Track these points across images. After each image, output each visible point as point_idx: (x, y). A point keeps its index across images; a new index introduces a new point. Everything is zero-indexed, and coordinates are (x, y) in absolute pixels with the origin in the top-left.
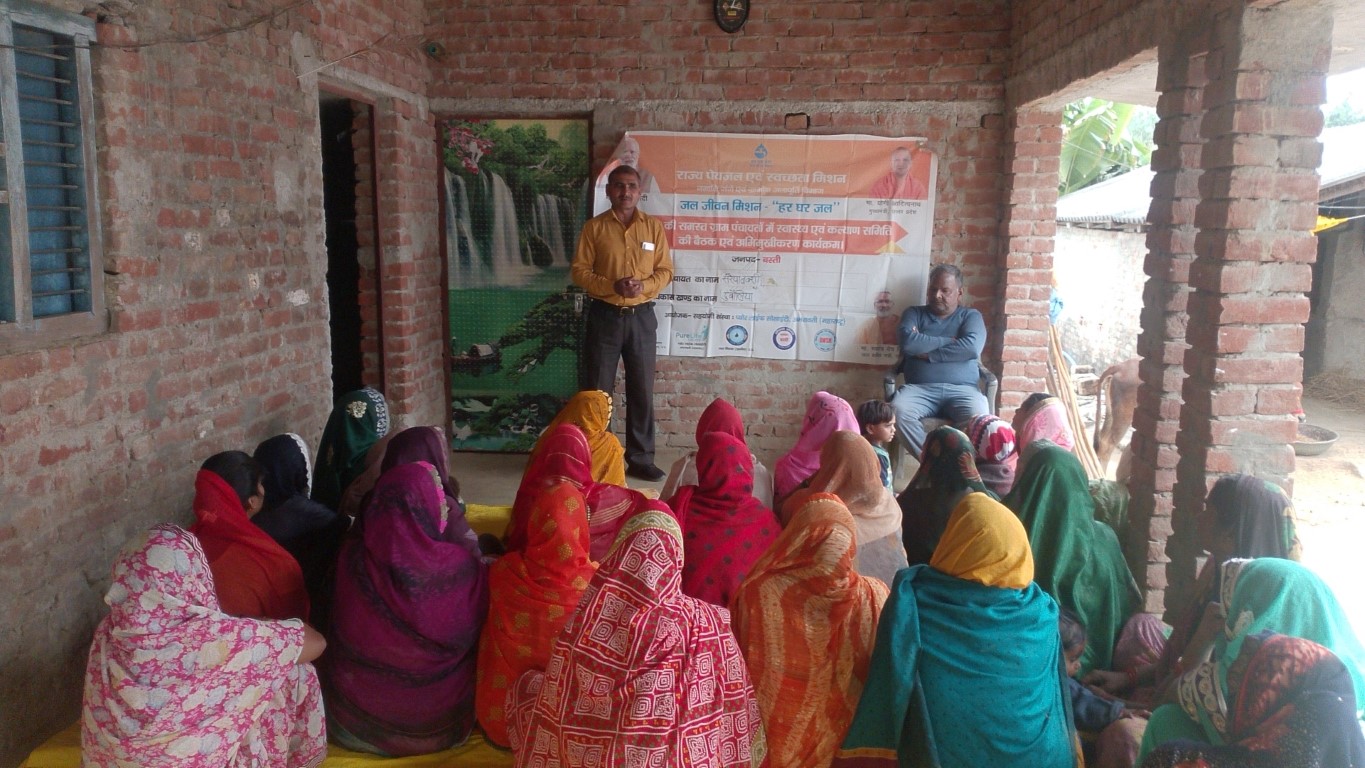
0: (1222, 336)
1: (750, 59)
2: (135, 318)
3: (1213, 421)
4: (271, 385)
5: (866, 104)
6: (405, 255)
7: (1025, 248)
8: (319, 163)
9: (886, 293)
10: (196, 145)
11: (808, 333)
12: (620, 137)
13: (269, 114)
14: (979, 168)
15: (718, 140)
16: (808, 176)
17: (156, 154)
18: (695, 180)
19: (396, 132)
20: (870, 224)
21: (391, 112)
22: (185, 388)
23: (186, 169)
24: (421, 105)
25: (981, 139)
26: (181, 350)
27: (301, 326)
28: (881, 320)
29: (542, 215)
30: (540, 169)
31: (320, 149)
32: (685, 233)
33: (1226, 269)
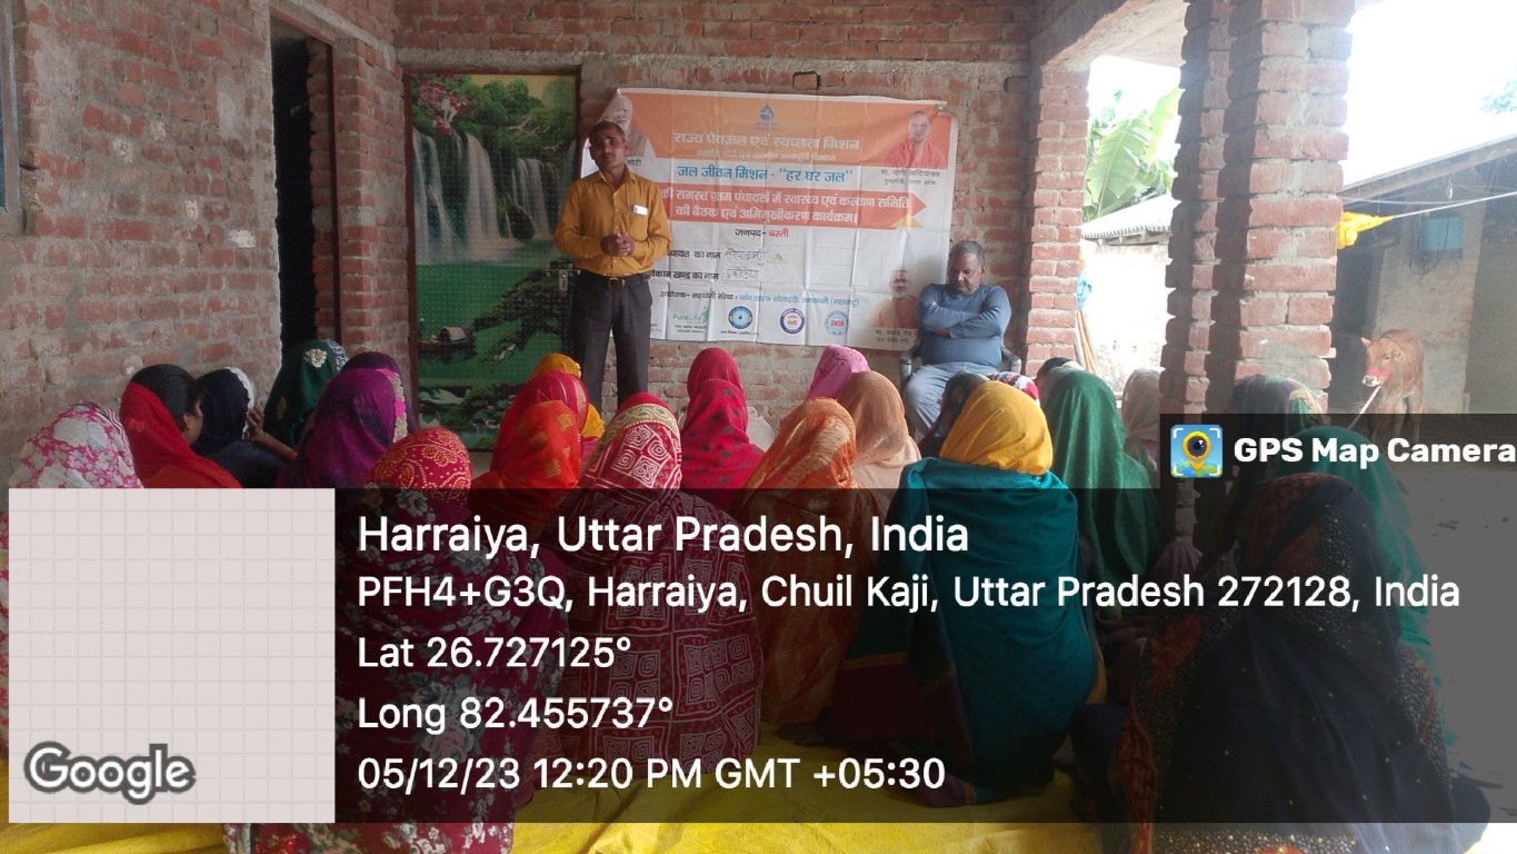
0: (1251, 240)
1: (754, 11)
2: (54, 222)
3: (1242, 333)
4: (210, 331)
5: (882, 63)
6: (367, 217)
7: (1052, 220)
8: (269, 93)
9: (903, 271)
10: (129, 43)
11: (819, 315)
12: (611, 94)
13: (211, 25)
14: (1002, 135)
15: (720, 99)
16: (818, 141)
17: (82, 44)
18: (694, 143)
19: (358, 77)
20: (885, 195)
21: (352, 55)
22: (111, 314)
23: (117, 66)
24: (387, 53)
25: (1005, 104)
26: (106, 270)
27: (245, 271)
28: (897, 302)
29: (523, 182)
30: (521, 131)
31: (270, 77)
32: (682, 202)
33: (1255, 167)
